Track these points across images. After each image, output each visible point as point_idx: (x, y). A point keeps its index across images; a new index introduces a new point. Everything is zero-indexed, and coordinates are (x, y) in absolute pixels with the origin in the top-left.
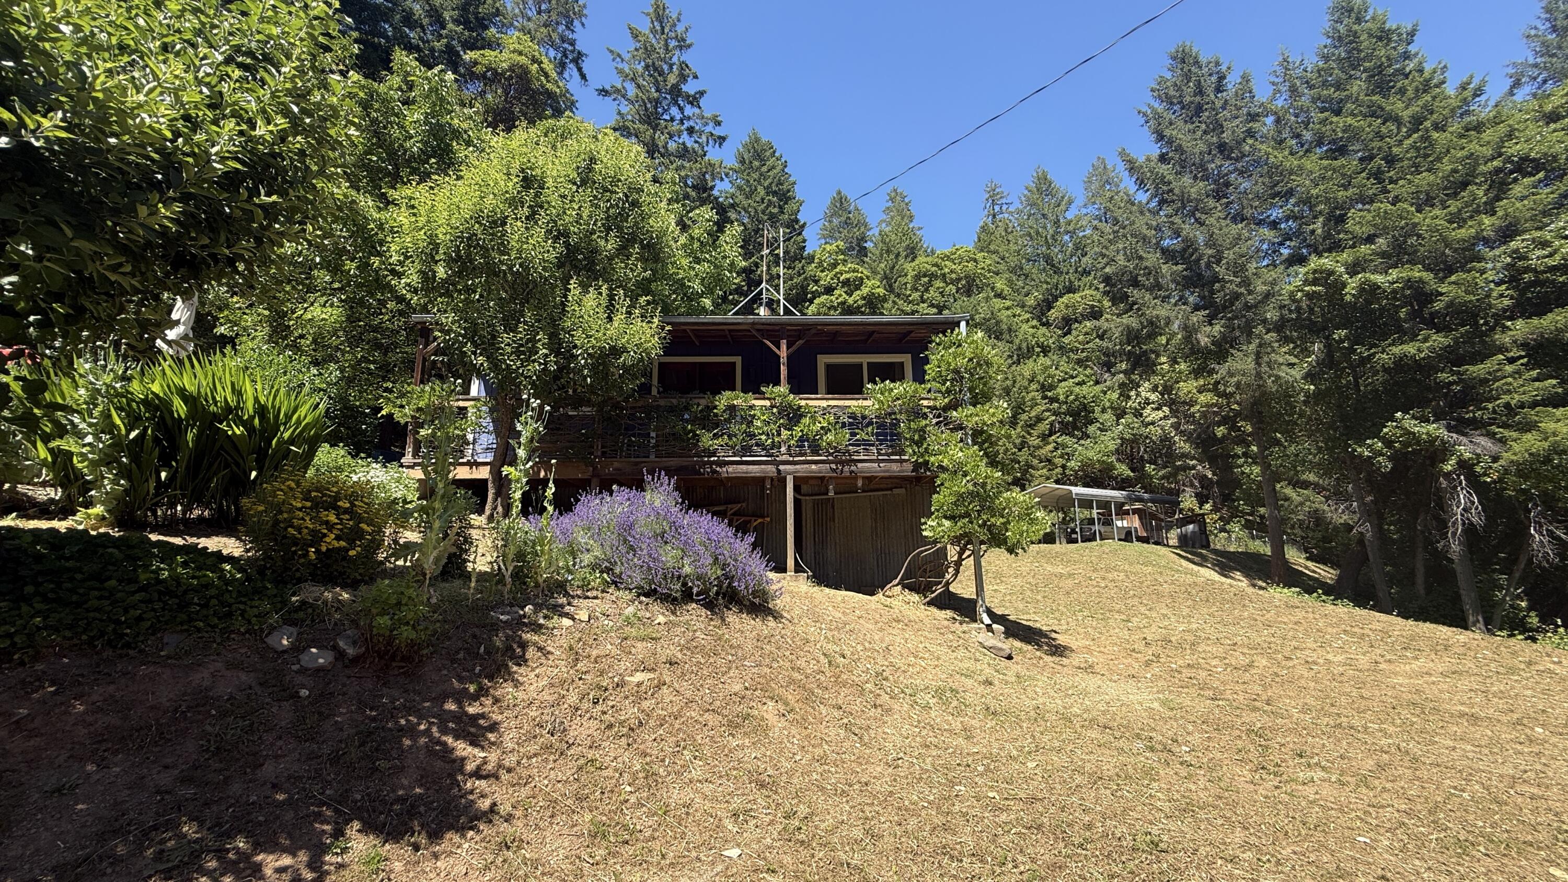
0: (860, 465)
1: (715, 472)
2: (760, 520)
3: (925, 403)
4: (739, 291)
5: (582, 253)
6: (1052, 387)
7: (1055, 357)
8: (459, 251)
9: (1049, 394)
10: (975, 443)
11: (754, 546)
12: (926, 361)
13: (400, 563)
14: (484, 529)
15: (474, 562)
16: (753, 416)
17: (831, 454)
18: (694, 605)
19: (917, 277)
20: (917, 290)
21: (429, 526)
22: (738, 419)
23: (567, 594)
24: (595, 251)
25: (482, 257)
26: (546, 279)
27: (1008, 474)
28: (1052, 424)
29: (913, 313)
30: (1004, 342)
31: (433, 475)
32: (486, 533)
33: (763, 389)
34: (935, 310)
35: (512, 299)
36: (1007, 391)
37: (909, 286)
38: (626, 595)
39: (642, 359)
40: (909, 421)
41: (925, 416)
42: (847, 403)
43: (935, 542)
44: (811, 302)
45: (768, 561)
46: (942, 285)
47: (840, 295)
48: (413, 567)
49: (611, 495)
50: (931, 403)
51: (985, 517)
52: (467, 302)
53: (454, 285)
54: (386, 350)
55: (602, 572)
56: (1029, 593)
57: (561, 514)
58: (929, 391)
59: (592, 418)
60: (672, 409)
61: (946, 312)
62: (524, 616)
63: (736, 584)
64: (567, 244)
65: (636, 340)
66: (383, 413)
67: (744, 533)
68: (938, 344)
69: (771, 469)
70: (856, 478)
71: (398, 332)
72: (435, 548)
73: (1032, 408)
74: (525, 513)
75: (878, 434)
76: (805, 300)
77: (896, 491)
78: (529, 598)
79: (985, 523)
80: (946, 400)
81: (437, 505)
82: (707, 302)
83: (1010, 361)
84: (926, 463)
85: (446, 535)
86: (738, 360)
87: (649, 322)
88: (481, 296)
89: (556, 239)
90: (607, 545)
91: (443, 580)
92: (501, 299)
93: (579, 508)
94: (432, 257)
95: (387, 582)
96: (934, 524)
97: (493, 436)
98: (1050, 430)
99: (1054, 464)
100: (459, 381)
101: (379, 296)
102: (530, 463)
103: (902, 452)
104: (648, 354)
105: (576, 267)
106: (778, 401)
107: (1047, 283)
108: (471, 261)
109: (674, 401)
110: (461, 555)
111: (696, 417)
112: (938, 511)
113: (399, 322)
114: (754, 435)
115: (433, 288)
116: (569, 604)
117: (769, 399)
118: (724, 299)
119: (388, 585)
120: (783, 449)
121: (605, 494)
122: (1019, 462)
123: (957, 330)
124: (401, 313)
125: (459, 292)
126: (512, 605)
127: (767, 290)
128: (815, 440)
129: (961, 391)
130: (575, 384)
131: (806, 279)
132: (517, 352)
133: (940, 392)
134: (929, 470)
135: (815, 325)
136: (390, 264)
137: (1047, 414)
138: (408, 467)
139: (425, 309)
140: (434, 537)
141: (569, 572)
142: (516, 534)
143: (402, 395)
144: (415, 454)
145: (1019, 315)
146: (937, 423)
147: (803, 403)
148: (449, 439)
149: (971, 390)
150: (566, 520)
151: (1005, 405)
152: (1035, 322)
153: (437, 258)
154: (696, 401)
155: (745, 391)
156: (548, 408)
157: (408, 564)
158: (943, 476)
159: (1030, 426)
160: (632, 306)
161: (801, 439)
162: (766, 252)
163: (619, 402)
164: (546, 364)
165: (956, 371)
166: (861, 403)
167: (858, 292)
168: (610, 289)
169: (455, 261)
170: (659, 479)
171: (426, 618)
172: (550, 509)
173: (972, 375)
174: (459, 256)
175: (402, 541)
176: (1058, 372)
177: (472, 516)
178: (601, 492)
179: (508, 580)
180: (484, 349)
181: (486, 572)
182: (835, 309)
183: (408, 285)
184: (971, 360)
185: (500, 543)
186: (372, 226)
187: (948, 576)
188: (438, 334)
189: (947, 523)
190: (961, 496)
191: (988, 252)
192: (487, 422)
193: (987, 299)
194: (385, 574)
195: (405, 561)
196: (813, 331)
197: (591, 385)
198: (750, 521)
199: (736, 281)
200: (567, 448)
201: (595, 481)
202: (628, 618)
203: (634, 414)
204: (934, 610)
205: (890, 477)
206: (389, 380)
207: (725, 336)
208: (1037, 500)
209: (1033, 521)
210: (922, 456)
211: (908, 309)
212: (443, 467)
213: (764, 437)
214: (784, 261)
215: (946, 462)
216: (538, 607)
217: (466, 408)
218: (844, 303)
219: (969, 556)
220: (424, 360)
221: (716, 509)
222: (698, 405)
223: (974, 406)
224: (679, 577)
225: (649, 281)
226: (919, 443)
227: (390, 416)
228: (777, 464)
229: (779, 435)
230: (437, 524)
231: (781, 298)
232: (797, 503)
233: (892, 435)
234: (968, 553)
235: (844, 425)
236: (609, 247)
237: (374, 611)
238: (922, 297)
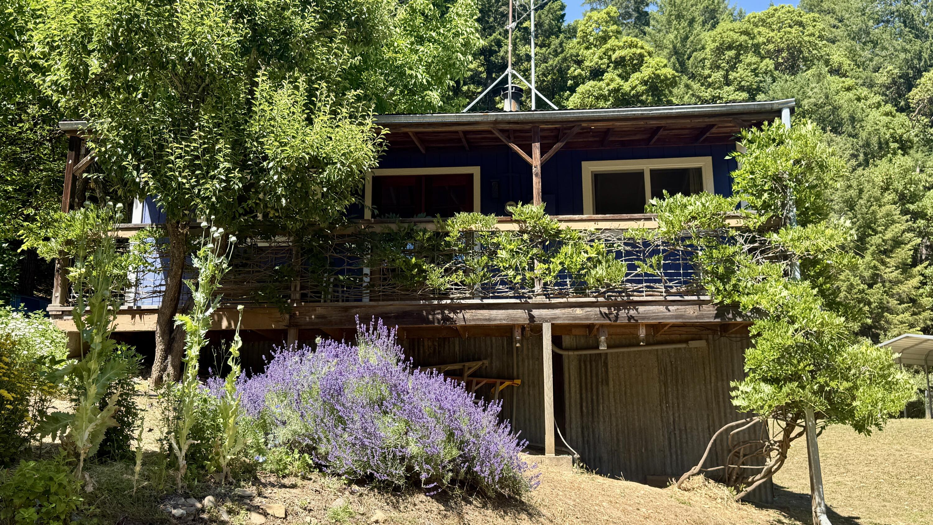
0: (641, 309)
1: (446, 319)
2: (507, 383)
3: (733, 223)
4: (475, 79)
5: (272, 35)
6: (914, 198)
7: (919, 155)
8: (117, 37)
9: (912, 207)
10: (805, 277)
11: (501, 418)
12: (734, 165)
13: (48, 439)
14: (150, 396)
15: (139, 439)
16: (497, 245)
17: (602, 294)
18: (422, 497)
19: (720, 50)
20: (718, 67)
21: (82, 391)
22: (477, 248)
23: (256, 481)
24: (288, 32)
25: (146, 43)
26: (227, 72)
27: (854, 320)
28: (916, 249)
29: (714, 99)
30: (844, 136)
31: (87, 327)
32: (154, 401)
33: (510, 209)
34: (745, 95)
35: (184, 98)
36: (851, 205)
37: (708, 63)
38: (334, 483)
39: (351, 174)
40: (711, 248)
41: (732, 241)
42: (623, 225)
43: (751, 414)
44: (573, 90)
45: (520, 438)
46: (755, 59)
47: (612, 80)
48: (64, 445)
49: (314, 350)
50: (741, 223)
51: (822, 380)
52: (128, 103)
53: (110, 81)
54: (25, 167)
55: (301, 452)
56: (886, 487)
57: (249, 376)
58: (738, 206)
59: (289, 250)
60: (390, 237)
61: (761, 97)
62: (203, 510)
63: (477, 469)
64: (253, 25)
65: (343, 148)
66: (24, 247)
67: (488, 400)
68: (751, 142)
69: (520, 316)
70: (636, 326)
71: (41, 144)
72: (90, 421)
73: (887, 227)
74: (203, 375)
75: (666, 267)
76: (564, 88)
77: (693, 344)
78: (208, 487)
79: (822, 388)
80: (764, 219)
81: (93, 365)
82: (434, 96)
83: (854, 162)
84: (735, 305)
85: (103, 405)
86: (476, 171)
87: (360, 124)
88: (145, 94)
89: (239, 17)
90: (309, 417)
91: (102, 463)
92: (169, 97)
93: (273, 368)
94: (85, 47)
95: (32, 464)
96: (749, 389)
97: (162, 275)
98: (914, 257)
99: (920, 306)
100: (120, 205)
101: (18, 98)
102: (211, 310)
103: (701, 290)
104: (359, 166)
105: (265, 53)
106: (530, 224)
107: (905, 51)
108: (132, 50)
109: (394, 227)
110: (122, 430)
111: (422, 247)
112: (754, 371)
113: (43, 131)
114: (499, 270)
115: (86, 86)
116: (260, 495)
117: (516, 221)
118: (457, 90)
119: (33, 468)
120: (538, 288)
121: (306, 349)
122: (869, 303)
123: (777, 120)
124: (46, 120)
125: (117, 90)
126: (187, 496)
127: (514, 76)
128: (579, 276)
129: (783, 205)
130: (266, 206)
131: (565, 59)
132: (192, 166)
133: (754, 207)
134: (740, 314)
135: (579, 121)
136: (32, 57)
137: (911, 235)
138: (56, 317)
139: (75, 114)
140: (89, 406)
141: (260, 452)
142: (192, 402)
143: (47, 224)
144: (65, 301)
145: (866, 98)
146: (750, 251)
147: (563, 226)
148: (107, 280)
149: (798, 203)
150: (256, 383)
151: (848, 224)
152: (889, 107)
153: (90, 47)
154: (422, 226)
155: (485, 211)
156: (233, 239)
157: (58, 441)
158: (760, 323)
159: (885, 252)
160: (338, 103)
161: (562, 274)
162: (511, 25)
163: (322, 230)
164: (228, 181)
165: (777, 178)
166: (640, 224)
167: (637, 75)
168: (310, 82)
169: (111, 50)
170: (375, 329)
171: (80, 511)
172: (236, 369)
173: (799, 182)
174: (117, 45)
175: (50, 412)
176: (923, 176)
177: (136, 380)
178: (300, 347)
179: (182, 462)
180: (148, 163)
181: (154, 453)
182: (606, 99)
183: (55, 83)
184: (797, 162)
185: (172, 414)
186: (10, 10)
187: (770, 463)
188: (91, 145)
189: (767, 389)
190: (787, 350)
191: (820, 12)
192: (153, 257)
193: (819, 77)
194: (29, 453)
195: (54, 438)
196: (576, 130)
197: (287, 208)
198: (493, 385)
199: (472, 66)
200: (256, 290)
201: (292, 333)
202: (336, 513)
203: (342, 245)
204: (750, 509)
205: (684, 325)
206: (30, 205)
207: (460, 140)
208: (897, 355)
209: (890, 386)
210: (730, 295)
211: (707, 94)
212: (101, 316)
213: (511, 273)
214: (536, 37)
215: (764, 305)
216: (220, 498)
217: (127, 240)
218: (617, 90)
219: (800, 434)
220: (75, 178)
221: (449, 367)
222: (425, 231)
223: (804, 225)
224: (403, 459)
225: (359, 69)
226: (724, 278)
227: (32, 252)
228: (529, 307)
229: (532, 269)
230: (93, 390)
231: (533, 86)
232: (557, 360)
233: (686, 267)
234: (798, 430)
235: (619, 255)
236: (307, 26)
237: (17, 501)
238: (726, 77)
